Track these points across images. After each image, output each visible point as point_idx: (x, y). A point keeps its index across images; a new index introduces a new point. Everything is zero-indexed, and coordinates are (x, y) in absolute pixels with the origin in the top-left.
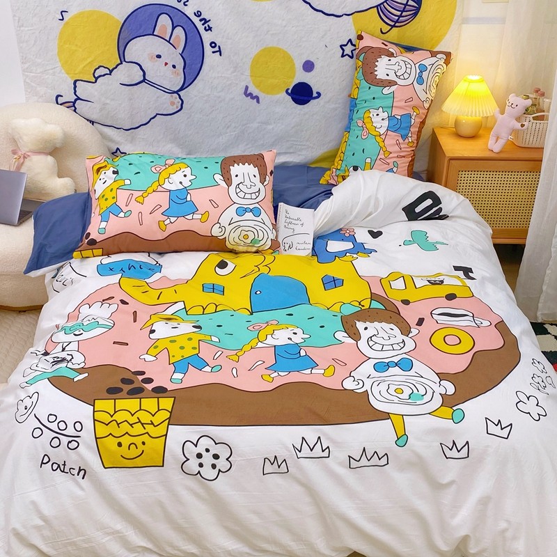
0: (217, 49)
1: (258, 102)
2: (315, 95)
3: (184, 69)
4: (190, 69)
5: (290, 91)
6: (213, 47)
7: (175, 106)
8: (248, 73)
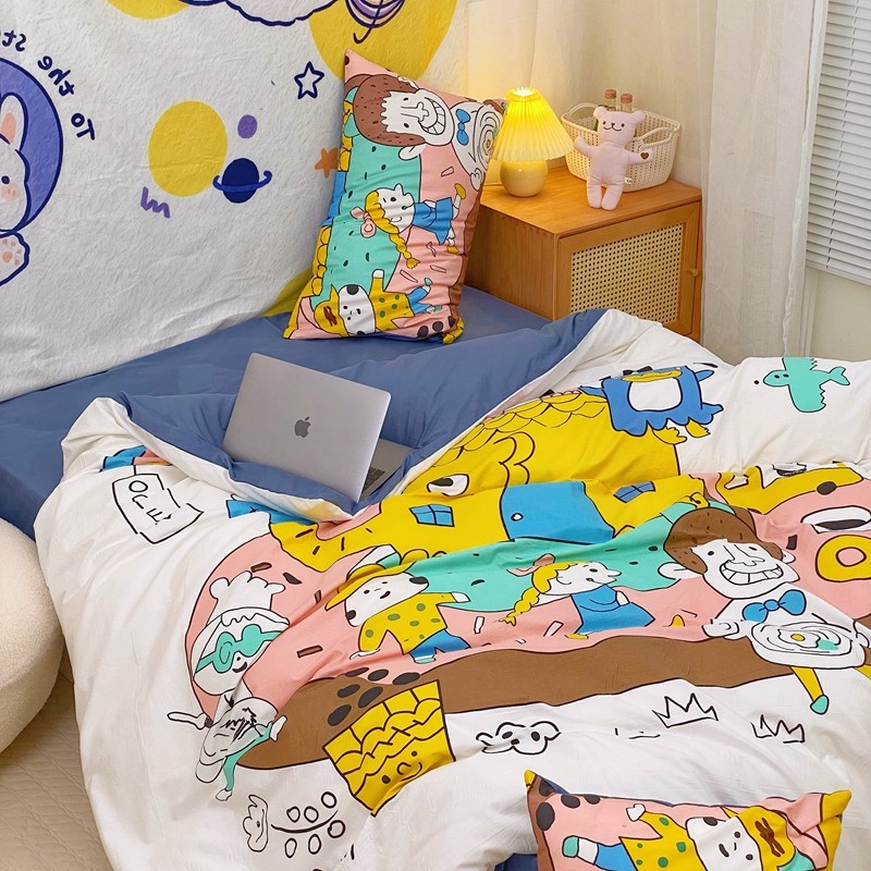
0: (85, 126)
1: (167, 215)
2: (262, 178)
3: (26, 181)
4: (38, 179)
5: (220, 181)
6: (77, 125)
7: (12, 261)
8: (145, 162)
